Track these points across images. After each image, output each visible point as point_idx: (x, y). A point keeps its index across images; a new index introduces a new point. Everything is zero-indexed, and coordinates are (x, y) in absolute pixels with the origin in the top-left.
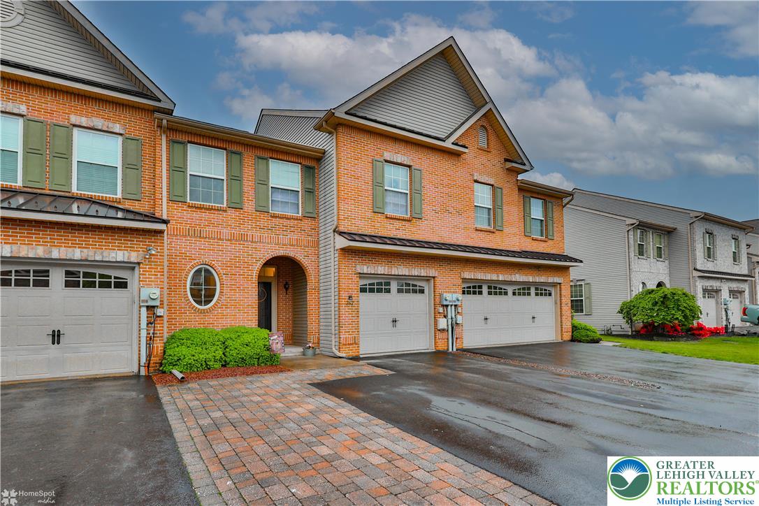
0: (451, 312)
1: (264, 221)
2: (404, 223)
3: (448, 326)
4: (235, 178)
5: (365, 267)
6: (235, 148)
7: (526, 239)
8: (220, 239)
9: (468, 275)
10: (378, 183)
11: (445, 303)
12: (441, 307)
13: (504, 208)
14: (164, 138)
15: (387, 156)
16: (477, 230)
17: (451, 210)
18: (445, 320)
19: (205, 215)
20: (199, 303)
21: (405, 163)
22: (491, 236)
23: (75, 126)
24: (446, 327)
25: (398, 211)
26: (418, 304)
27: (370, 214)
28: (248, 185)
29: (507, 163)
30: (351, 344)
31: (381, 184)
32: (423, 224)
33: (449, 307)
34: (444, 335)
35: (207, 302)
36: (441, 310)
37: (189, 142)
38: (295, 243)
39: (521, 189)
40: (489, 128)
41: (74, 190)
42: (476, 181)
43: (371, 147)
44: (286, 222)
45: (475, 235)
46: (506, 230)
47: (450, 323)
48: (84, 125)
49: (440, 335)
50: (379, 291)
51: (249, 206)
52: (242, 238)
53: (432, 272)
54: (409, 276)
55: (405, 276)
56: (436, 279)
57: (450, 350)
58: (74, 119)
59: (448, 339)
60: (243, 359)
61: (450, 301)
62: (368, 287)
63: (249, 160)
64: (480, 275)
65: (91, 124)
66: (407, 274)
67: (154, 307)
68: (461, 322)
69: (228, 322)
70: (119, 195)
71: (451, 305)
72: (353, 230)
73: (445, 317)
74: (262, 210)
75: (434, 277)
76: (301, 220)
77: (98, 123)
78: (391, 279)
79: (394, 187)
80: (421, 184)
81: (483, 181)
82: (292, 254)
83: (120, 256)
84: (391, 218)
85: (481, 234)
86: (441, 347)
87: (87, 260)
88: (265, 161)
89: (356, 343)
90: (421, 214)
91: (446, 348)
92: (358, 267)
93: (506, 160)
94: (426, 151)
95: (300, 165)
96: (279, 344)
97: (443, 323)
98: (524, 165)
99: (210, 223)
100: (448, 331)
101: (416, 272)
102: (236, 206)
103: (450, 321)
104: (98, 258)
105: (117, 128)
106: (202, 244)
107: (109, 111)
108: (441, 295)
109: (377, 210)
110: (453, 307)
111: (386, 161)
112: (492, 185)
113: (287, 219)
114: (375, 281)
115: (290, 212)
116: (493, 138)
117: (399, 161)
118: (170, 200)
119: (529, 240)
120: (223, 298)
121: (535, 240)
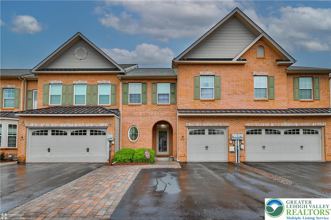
0: (237, 143)
1: (155, 108)
2: (210, 102)
3: (235, 150)
4: (144, 93)
5: (190, 124)
6: (144, 82)
7: (295, 102)
8: (139, 116)
9: (248, 124)
10: (197, 86)
11: (233, 139)
12: (232, 141)
13: (276, 87)
14: (121, 83)
15: (201, 73)
16: (255, 101)
17: (239, 92)
18: (234, 147)
19: (134, 108)
20: (132, 139)
21: (211, 75)
22: (266, 103)
23: (98, 84)
24: (234, 151)
25: (208, 97)
26: (220, 139)
27: (193, 101)
28: (149, 95)
29: (278, 62)
30: (184, 157)
31: (198, 87)
32: (221, 102)
33: (236, 141)
34: (233, 154)
35: (135, 139)
36: (231, 142)
37: (129, 82)
38: (167, 115)
39: (288, 74)
40: (265, 46)
41: (98, 104)
42: (255, 76)
43: (193, 71)
44: (163, 107)
45: (254, 103)
46: (276, 99)
47: (236, 149)
48: (101, 83)
49: (231, 154)
50: (199, 134)
51: (149, 103)
52: (146, 115)
53: (226, 124)
54: (212, 126)
55: (210, 126)
56: (229, 127)
57: (236, 162)
58: (98, 82)
59: (235, 156)
60: (137, 159)
61: (236, 138)
62: (193, 132)
63: (149, 84)
64: (257, 124)
65: (102, 83)
66: (211, 125)
67: (111, 141)
68: (243, 148)
69: (141, 147)
70: (110, 104)
71: (237, 140)
72: (185, 108)
73: (234, 145)
74: (154, 104)
75: (228, 126)
76: (169, 105)
77: (104, 82)
78: (205, 128)
79: (206, 87)
80: (220, 83)
81: (260, 75)
82: (165, 120)
83: (102, 125)
84: (203, 101)
85: (258, 103)
86: (231, 160)
87: (94, 127)
88: (155, 84)
89: (185, 156)
90: (220, 96)
91: (234, 161)
92: (186, 124)
93: (277, 60)
94: (223, 67)
95: (169, 83)
96: (148, 155)
97: (232, 149)
98: (289, 61)
99: (136, 111)
100: (235, 152)
101: (216, 124)
102: (145, 103)
103: (236, 147)
104: (97, 126)
105: (109, 82)
106: (133, 118)
107: (107, 77)
108: (231, 135)
109: (196, 98)
110: (238, 141)
111: (201, 76)
112: (267, 76)
113: (164, 106)
114: (197, 129)
115: (165, 103)
116: (267, 51)
117: (208, 74)
118: (123, 104)
119: (298, 102)
120: (140, 138)
121: (302, 102)
